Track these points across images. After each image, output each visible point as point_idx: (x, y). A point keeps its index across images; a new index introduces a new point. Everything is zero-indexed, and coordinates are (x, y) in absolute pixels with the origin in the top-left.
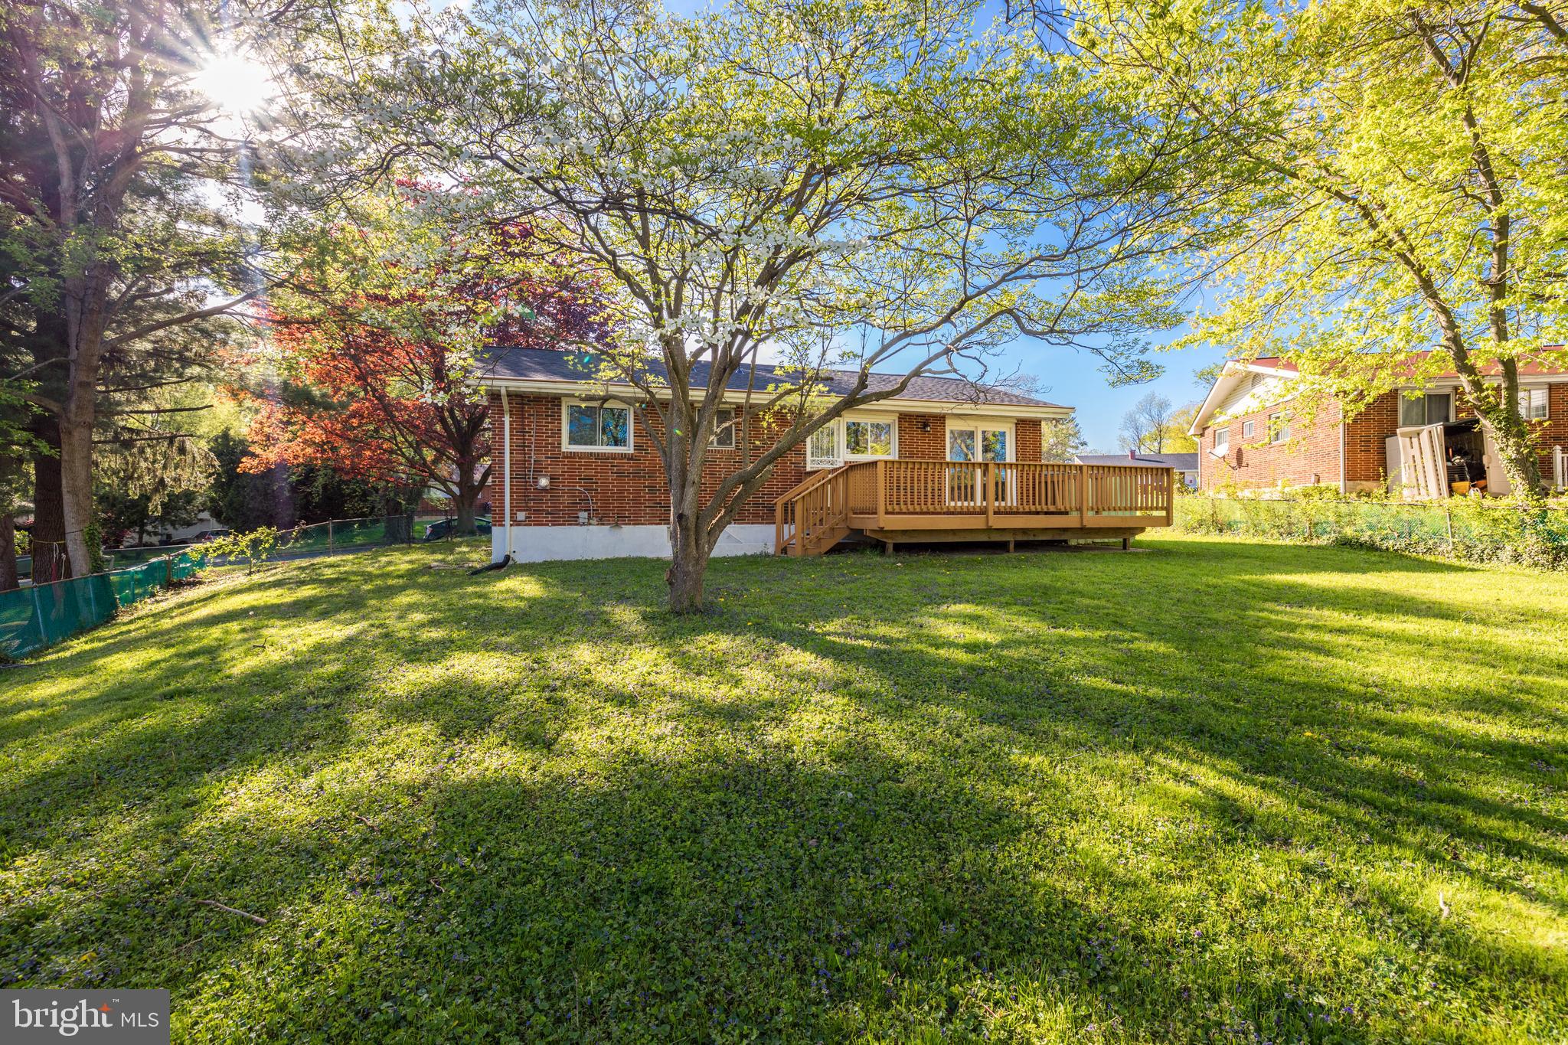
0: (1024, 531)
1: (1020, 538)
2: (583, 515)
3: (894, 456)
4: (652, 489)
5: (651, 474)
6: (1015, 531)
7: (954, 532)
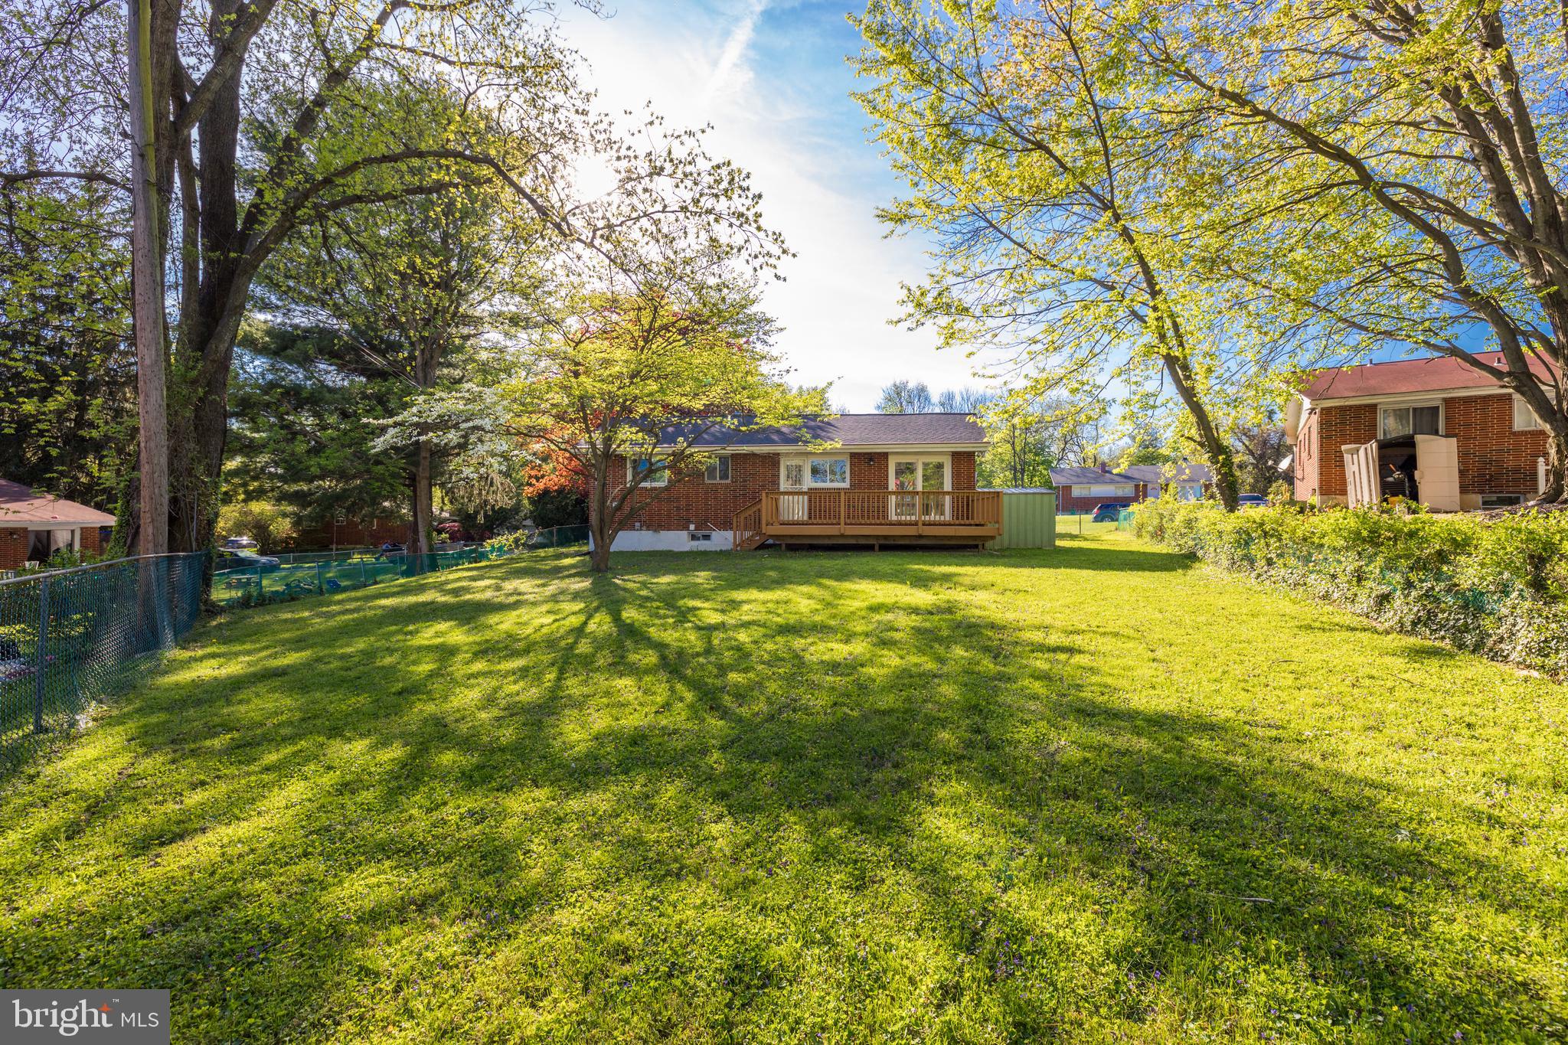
0: (886, 537)
1: (882, 542)
2: (637, 524)
3: (846, 485)
4: (678, 508)
5: (678, 499)
6: (877, 537)
7: (829, 537)
